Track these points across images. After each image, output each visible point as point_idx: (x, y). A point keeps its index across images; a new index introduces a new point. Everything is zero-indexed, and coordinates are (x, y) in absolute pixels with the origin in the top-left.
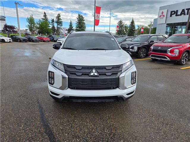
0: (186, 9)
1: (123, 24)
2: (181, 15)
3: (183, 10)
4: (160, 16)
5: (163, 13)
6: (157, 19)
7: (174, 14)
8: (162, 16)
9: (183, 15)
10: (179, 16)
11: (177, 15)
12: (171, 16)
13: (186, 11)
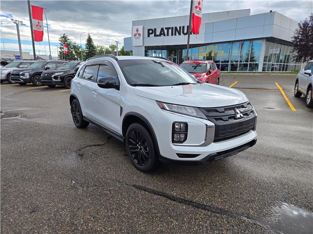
0: (166, 28)
1: (69, 41)
2: (160, 35)
3: (162, 29)
4: (135, 35)
5: (137, 30)
6: (130, 37)
7: (152, 33)
8: (137, 36)
9: (162, 36)
10: (159, 37)
11: (156, 35)
12: (149, 36)
13: (166, 31)
